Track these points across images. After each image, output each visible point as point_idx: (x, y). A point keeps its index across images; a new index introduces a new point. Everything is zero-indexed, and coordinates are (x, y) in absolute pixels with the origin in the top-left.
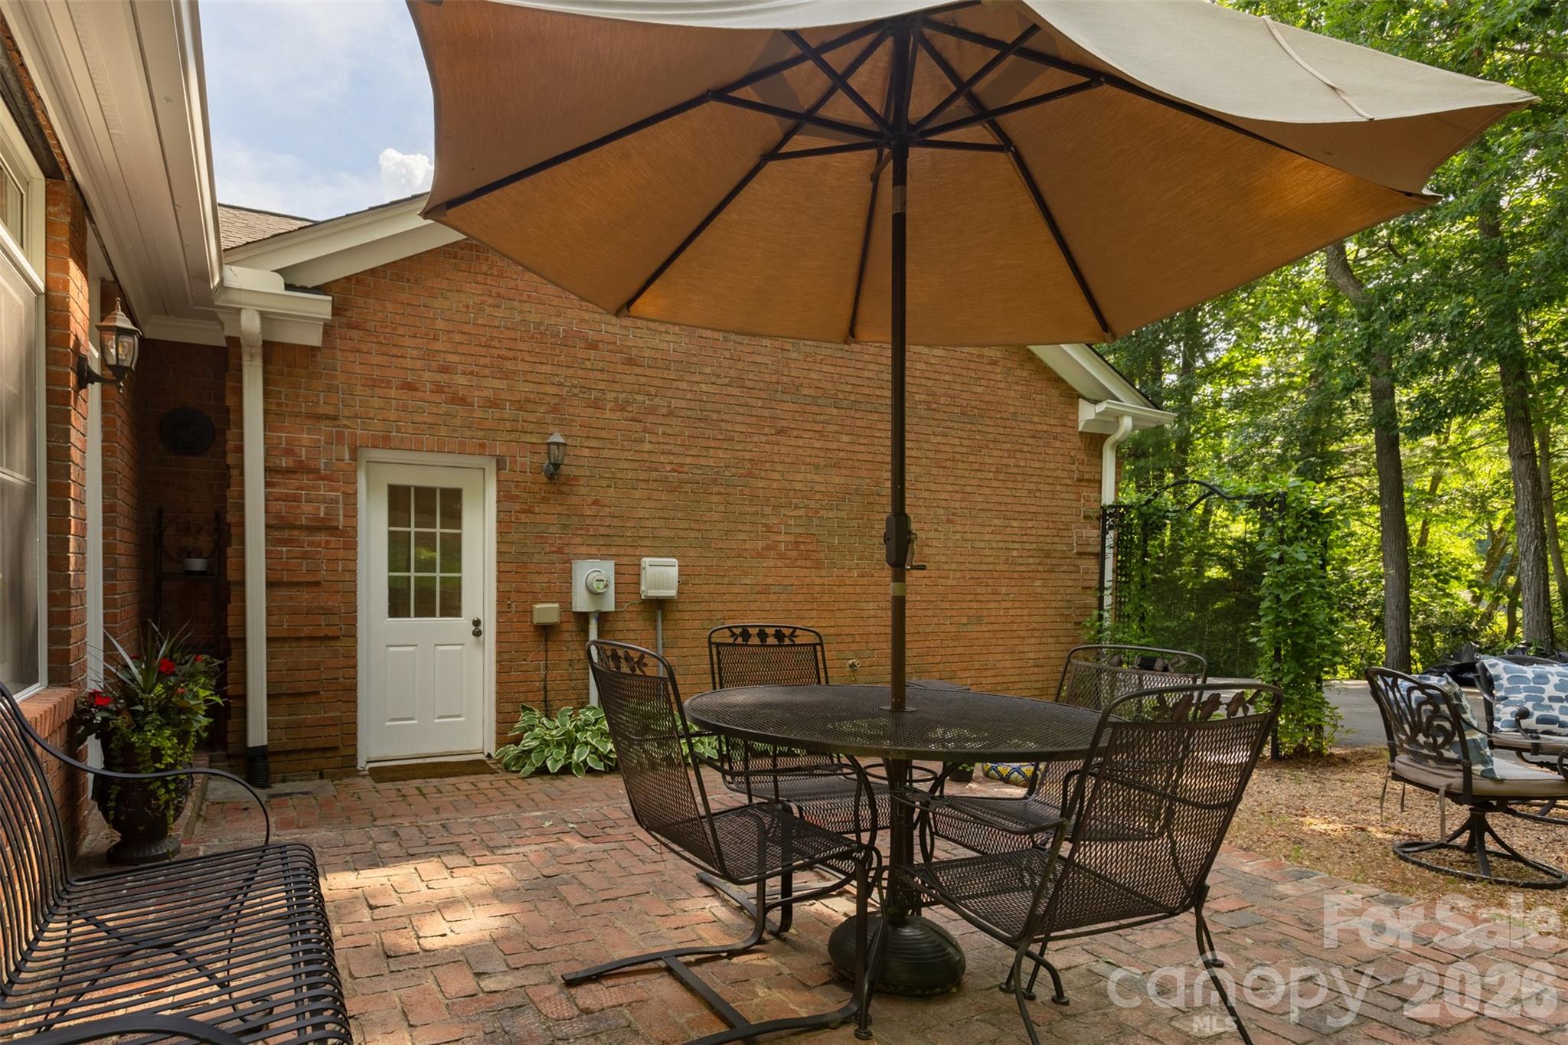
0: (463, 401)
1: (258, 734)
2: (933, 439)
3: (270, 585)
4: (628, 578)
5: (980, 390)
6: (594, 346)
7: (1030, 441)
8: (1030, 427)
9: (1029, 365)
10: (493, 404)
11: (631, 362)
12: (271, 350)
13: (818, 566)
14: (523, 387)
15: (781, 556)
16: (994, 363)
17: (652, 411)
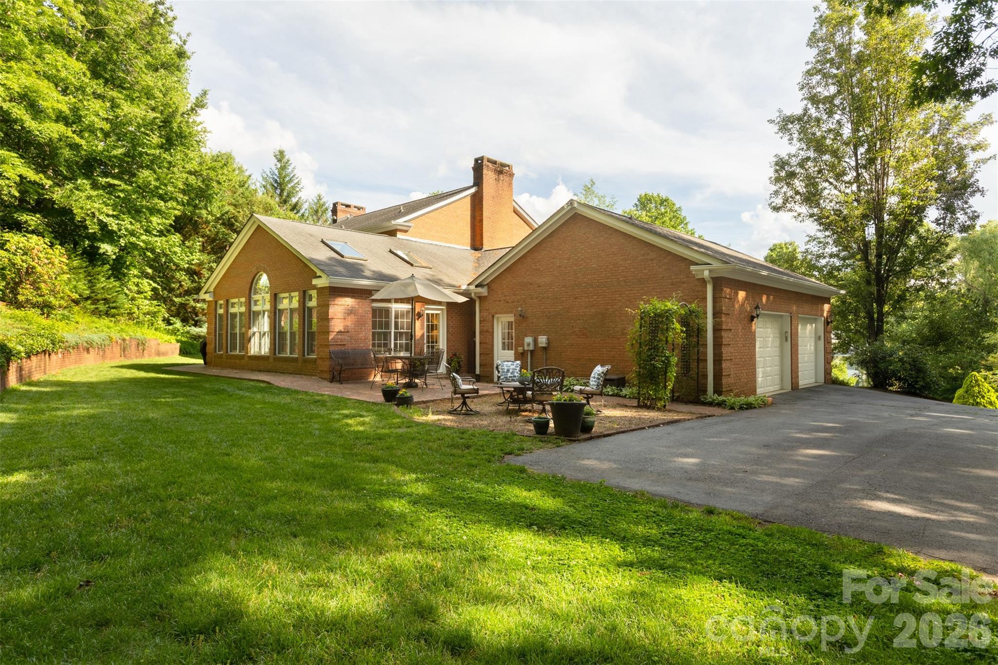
0: (508, 302)
1: (478, 372)
2: (627, 292)
3: (480, 343)
4: (535, 341)
5: (646, 271)
6: (531, 284)
7: (670, 286)
8: (670, 281)
9: (670, 257)
10: (513, 302)
11: (539, 286)
12: (480, 298)
13: (587, 337)
14: (518, 297)
15: (576, 335)
16: (652, 260)
17: (543, 298)
